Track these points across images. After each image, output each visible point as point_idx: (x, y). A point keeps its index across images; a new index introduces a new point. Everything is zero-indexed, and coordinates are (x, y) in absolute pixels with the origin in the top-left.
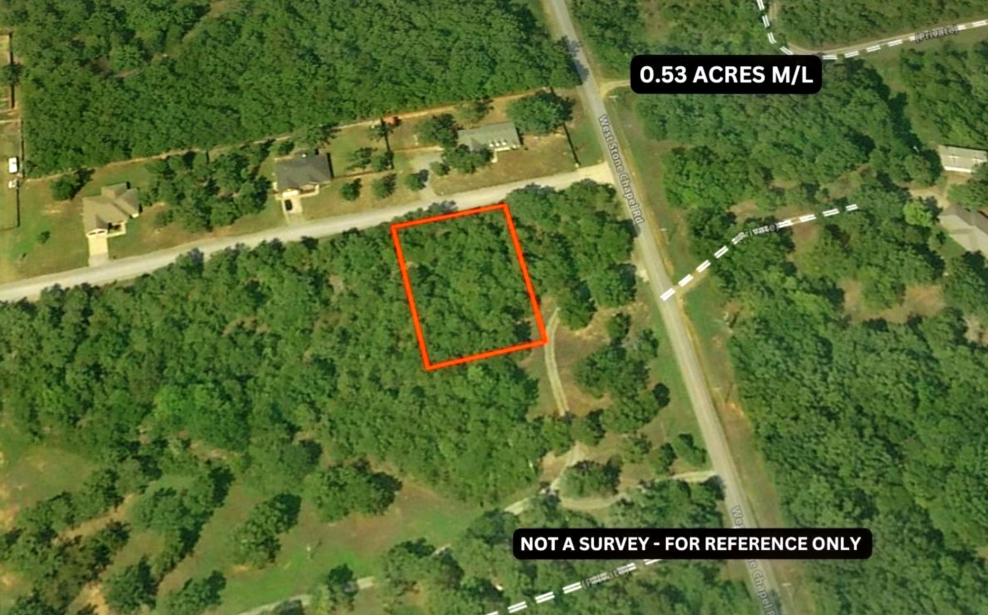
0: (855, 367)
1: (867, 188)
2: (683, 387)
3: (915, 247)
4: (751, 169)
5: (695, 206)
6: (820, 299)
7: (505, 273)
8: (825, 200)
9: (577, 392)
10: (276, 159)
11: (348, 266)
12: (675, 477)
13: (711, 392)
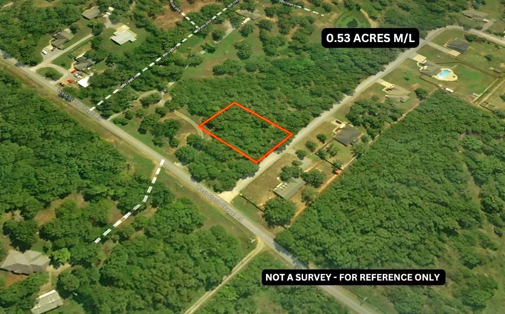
0: (68, 176)
1: (94, 255)
2: (135, 137)
3: (58, 238)
4: (158, 234)
5: (174, 202)
6: (95, 193)
7: (234, 140)
8: (113, 237)
9: (175, 118)
10: (363, 134)
11: (294, 116)
12: (122, 113)
13: (123, 140)
